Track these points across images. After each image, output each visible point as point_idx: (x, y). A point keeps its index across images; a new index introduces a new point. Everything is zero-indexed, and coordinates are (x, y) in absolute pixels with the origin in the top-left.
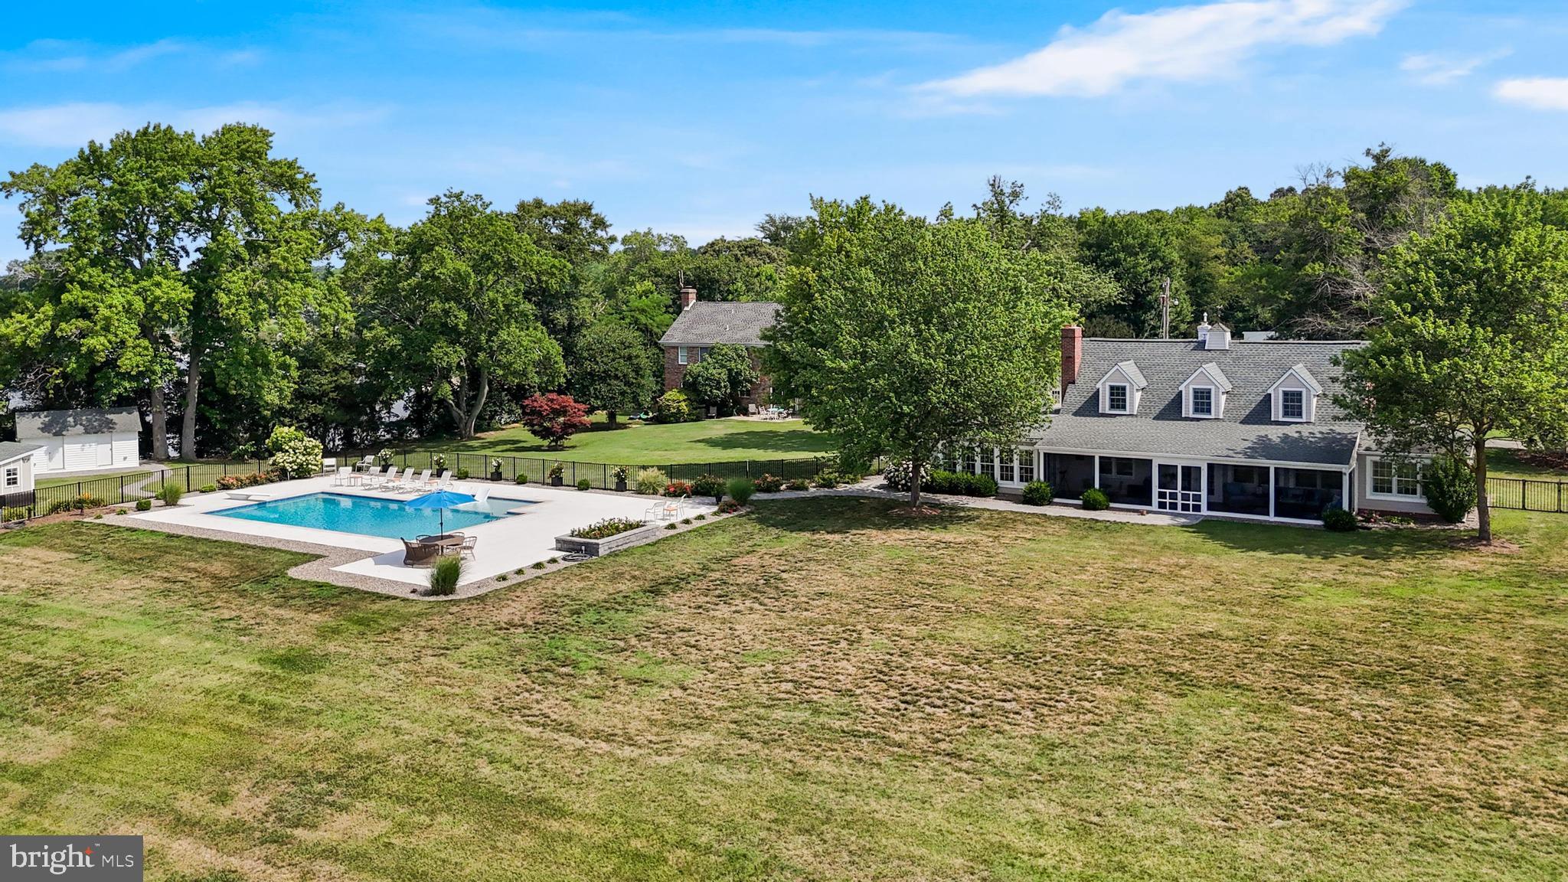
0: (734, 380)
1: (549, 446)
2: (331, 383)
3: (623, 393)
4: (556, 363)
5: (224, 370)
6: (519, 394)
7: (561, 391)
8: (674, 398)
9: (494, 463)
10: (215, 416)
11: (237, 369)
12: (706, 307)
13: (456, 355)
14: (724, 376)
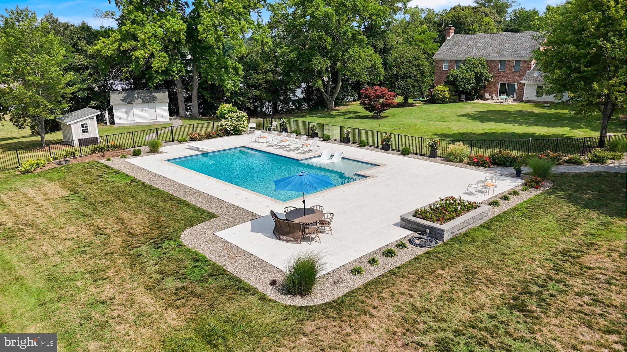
0: (478, 78)
1: (373, 116)
2: (263, 78)
3: (413, 86)
4: (378, 68)
5: (205, 70)
6: (357, 86)
7: (381, 84)
8: (442, 89)
9: (346, 132)
10: (207, 95)
11: (211, 70)
12: (461, 38)
13: (324, 64)
14: (473, 77)
